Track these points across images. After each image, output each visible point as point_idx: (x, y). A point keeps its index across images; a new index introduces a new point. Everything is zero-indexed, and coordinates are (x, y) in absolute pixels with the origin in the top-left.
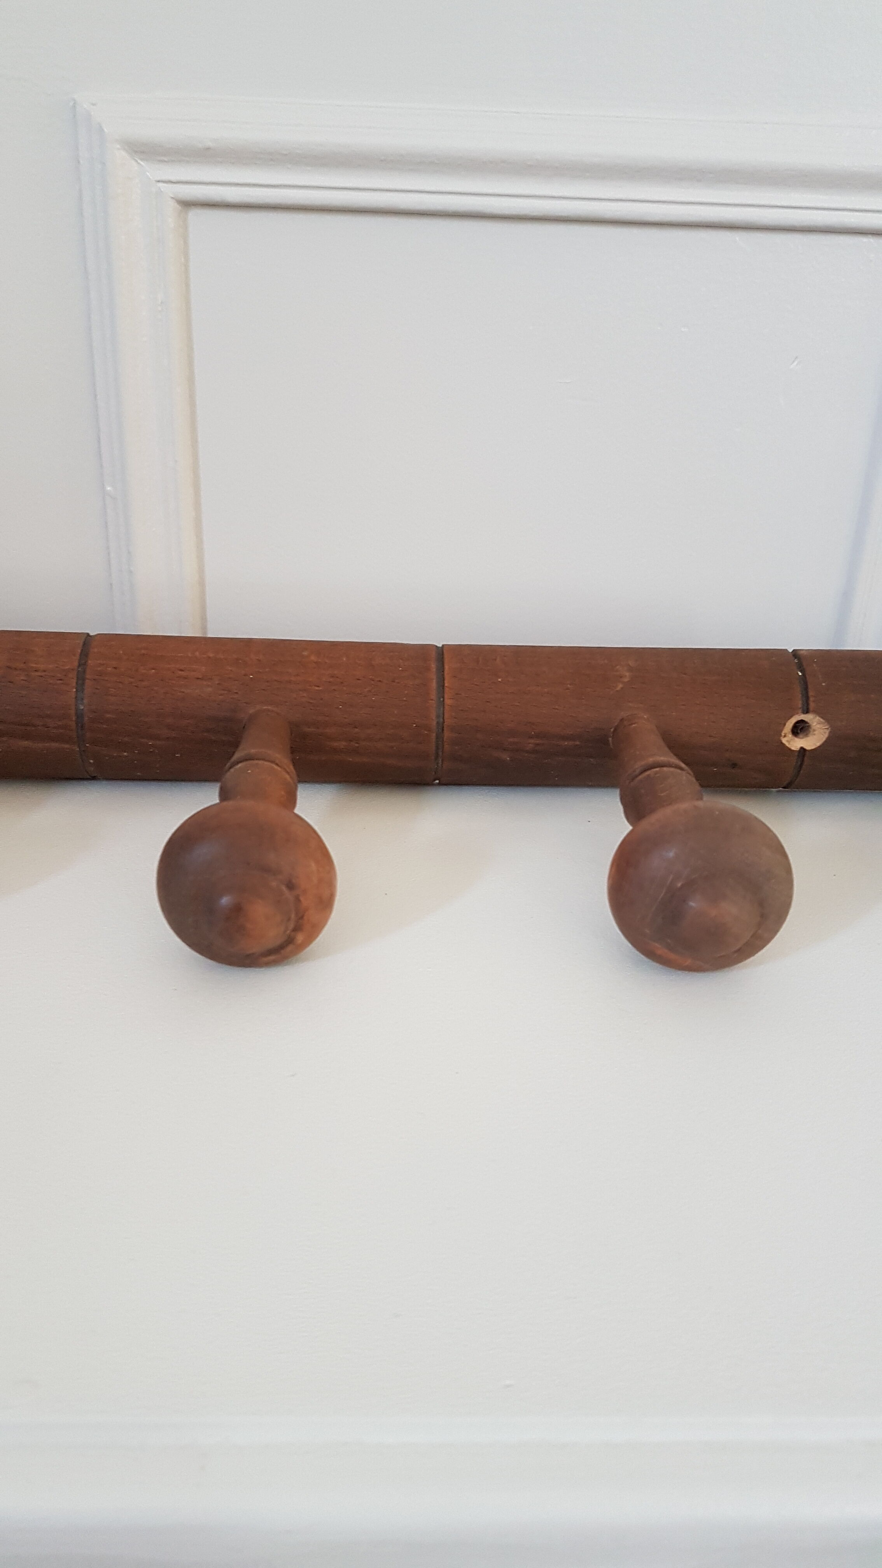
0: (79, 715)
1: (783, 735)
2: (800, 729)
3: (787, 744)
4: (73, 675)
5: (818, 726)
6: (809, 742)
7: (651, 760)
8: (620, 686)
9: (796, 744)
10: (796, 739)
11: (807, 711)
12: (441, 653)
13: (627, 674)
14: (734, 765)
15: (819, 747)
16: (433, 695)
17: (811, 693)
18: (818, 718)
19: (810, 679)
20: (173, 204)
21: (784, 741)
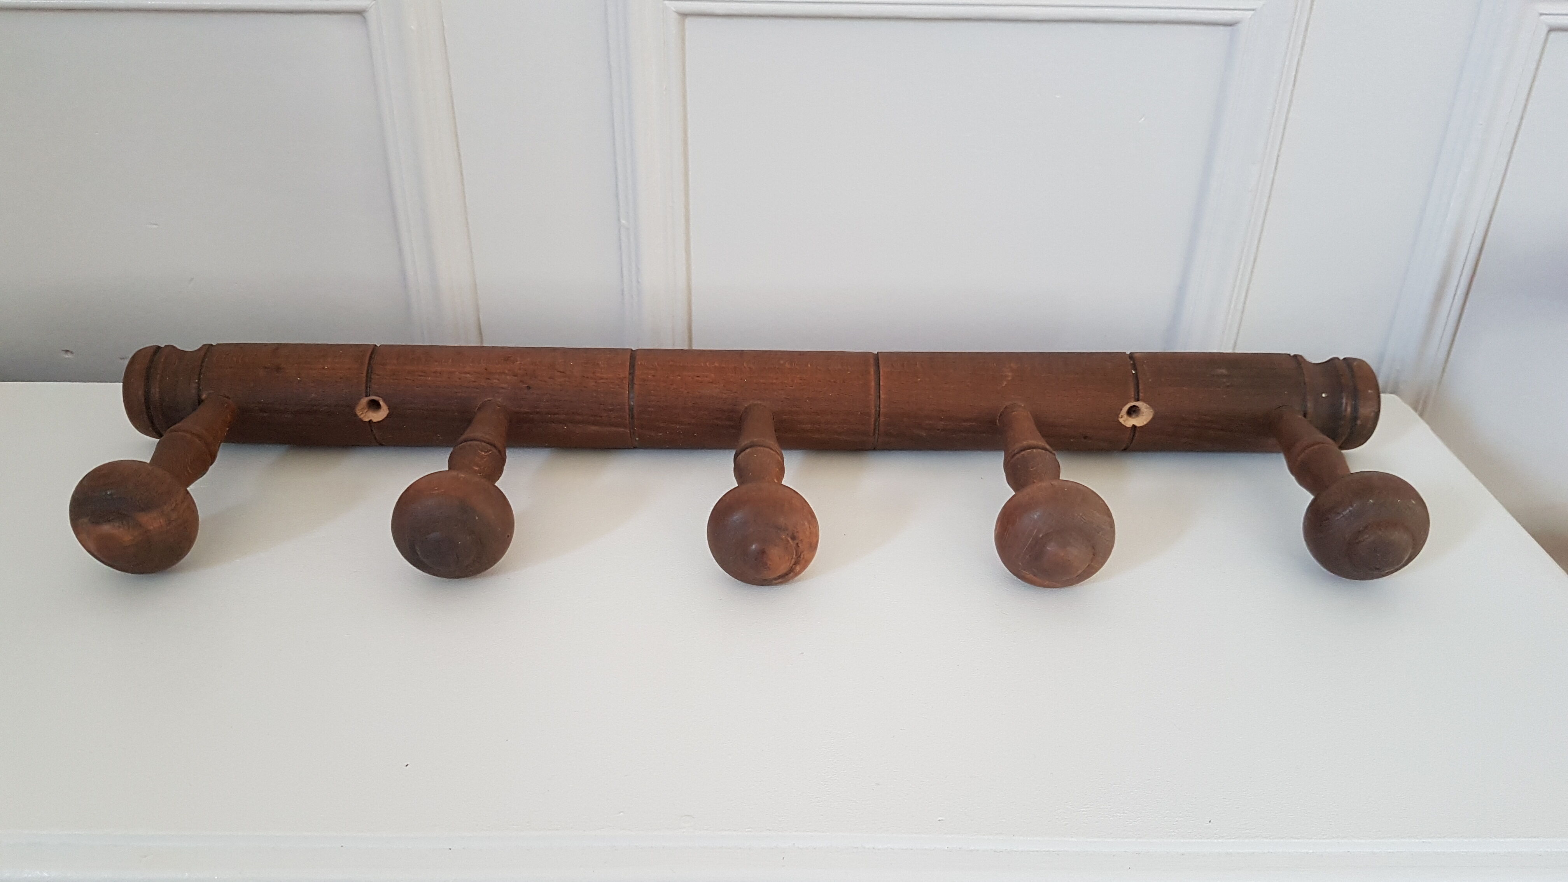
0: (631, 409)
1: (1120, 416)
2: (1133, 411)
3: (1123, 423)
4: (626, 382)
5: (1146, 410)
6: (1139, 421)
7: (1025, 443)
8: (1005, 383)
9: (1129, 422)
10: (1130, 419)
11: (1138, 400)
12: (877, 358)
13: (1010, 374)
14: (1085, 437)
15: (1147, 424)
16: (872, 391)
17: (1141, 387)
18: (1145, 404)
19: (1140, 376)
20: (675, 16)
21: (1121, 420)
